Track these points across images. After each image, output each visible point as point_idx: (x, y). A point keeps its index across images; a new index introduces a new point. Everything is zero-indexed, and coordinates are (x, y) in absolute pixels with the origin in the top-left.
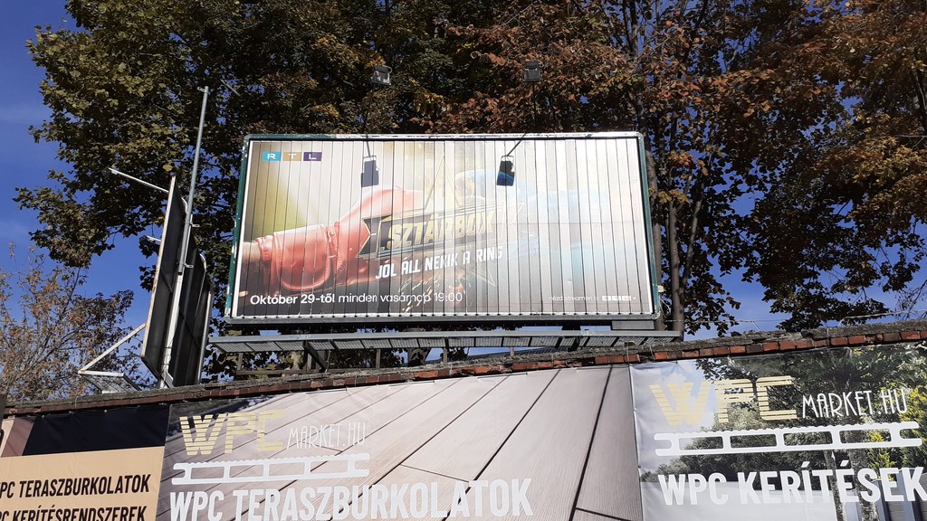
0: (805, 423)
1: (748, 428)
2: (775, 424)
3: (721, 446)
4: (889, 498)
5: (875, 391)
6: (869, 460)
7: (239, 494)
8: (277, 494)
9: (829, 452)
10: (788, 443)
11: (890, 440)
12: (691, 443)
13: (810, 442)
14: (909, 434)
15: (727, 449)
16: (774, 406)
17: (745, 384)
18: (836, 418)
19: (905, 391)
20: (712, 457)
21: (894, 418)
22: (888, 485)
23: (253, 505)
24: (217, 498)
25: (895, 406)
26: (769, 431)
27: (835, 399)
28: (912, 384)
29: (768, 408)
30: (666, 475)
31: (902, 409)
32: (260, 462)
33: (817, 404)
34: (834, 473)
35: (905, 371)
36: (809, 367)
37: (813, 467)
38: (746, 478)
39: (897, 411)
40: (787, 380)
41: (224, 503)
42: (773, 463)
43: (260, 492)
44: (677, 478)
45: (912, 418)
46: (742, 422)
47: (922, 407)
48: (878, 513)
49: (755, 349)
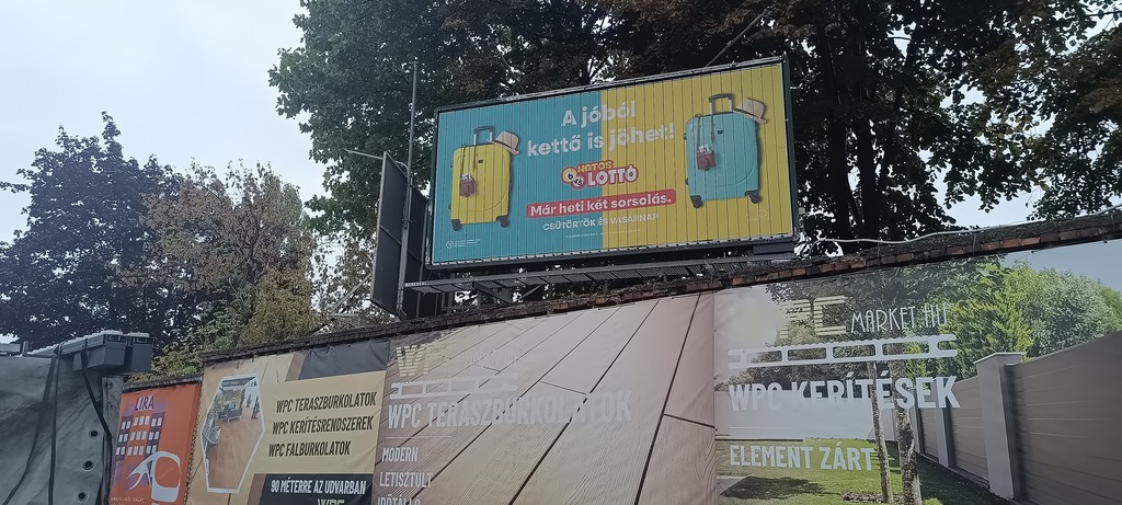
0: (853, 338)
1: (804, 343)
2: (827, 338)
3: (780, 359)
4: (922, 404)
5: (919, 307)
6: (908, 370)
7: (431, 406)
8: (456, 405)
9: (872, 363)
10: (837, 355)
11: (927, 351)
12: (756, 357)
13: (855, 355)
14: (947, 346)
15: (785, 362)
16: (827, 323)
17: (804, 304)
18: (880, 333)
19: (947, 306)
20: (772, 369)
21: (934, 331)
22: (922, 392)
23: (441, 414)
24: (417, 409)
25: (936, 320)
26: (821, 345)
27: (882, 316)
28: (954, 300)
29: (822, 325)
30: (735, 384)
31: (942, 322)
32: (445, 381)
33: (864, 320)
34: (875, 382)
35: (948, 288)
37: (856, 377)
38: (799, 387)
39: (937, 325)
40: (841, 299)
41: (422, 413)
42: (822, 373)
44: (743, 387)
45: (952, 331)
46: (799, 338)
47: (961, 319)
48: (910, 420)
49: (814, 271)
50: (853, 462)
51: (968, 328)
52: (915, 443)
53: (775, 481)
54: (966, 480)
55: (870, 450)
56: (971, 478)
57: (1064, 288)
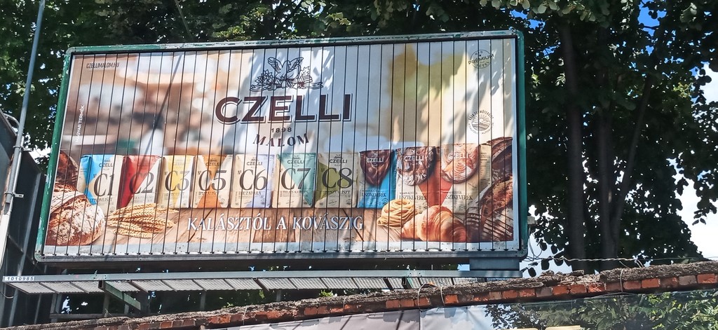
36: (599, 315)
49: (545, 293)
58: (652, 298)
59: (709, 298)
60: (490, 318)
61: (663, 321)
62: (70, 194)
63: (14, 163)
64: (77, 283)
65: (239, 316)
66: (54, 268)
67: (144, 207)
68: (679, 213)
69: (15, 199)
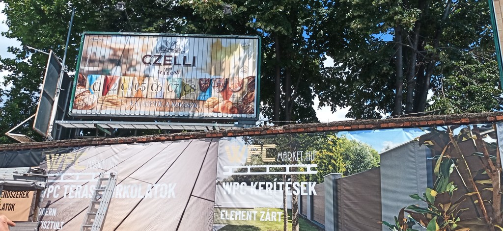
0: (278, 163)
1: (257, 165)
2: (267, 163)
3: (247, 172)
4: (303, 194)
5: (304, 151)
6: (298, 179)
7: (66, 187)
8: (81, 187)
9: (284, 175)
10: (271, 171)
11: (306, 171)
12: (236, 170)
13: (278, 171)
14: (313, 169)
15: (249, 173)
16: (268, 156)
17: (258, 147)
18: (289, 162)
19: (315, 152)
20: (243, 176)
21: (309, 163)
22: (303, 188)
23: (71, 191)
24: (57, 188)
25: (310, 158)
26: (264, 166)
27: (290, 154)
28: (318, 150)
29: (265, 157)
30: (226, 182)
31: (313, 159)
32: (75, 174)
33: (283, 156)
34: (285, 183)
35: (316, 144)
36: (282, 141)
37: (278, 181)
38: (254, 184)
39: (311, 160)
40: (273, 146)
41: (60, 190)
42: (264, 179)
43: (74, 186)
44: (229, 184)
45: (316, 162)
46: (255, 162)
47: (320, 158)
48: (298, 200)
49: (264, 133)
50: (274, 218)
51: (322, 162)
52: (298, 210)
53: (240, 226)
54: (316, 226)
55: (281, 213)
56: (318, 225)
57: (359, 148)
58: (301, 135)
59: (320, 136)
60: (244, 141)
61: (304, 143)
62: (83, 90)
63: (61, 77)
64: (85, 124)
65: (150, 139)
66: (77, 118)
67: (113, 96)
68: (313, 106)
69: (61, 91)
